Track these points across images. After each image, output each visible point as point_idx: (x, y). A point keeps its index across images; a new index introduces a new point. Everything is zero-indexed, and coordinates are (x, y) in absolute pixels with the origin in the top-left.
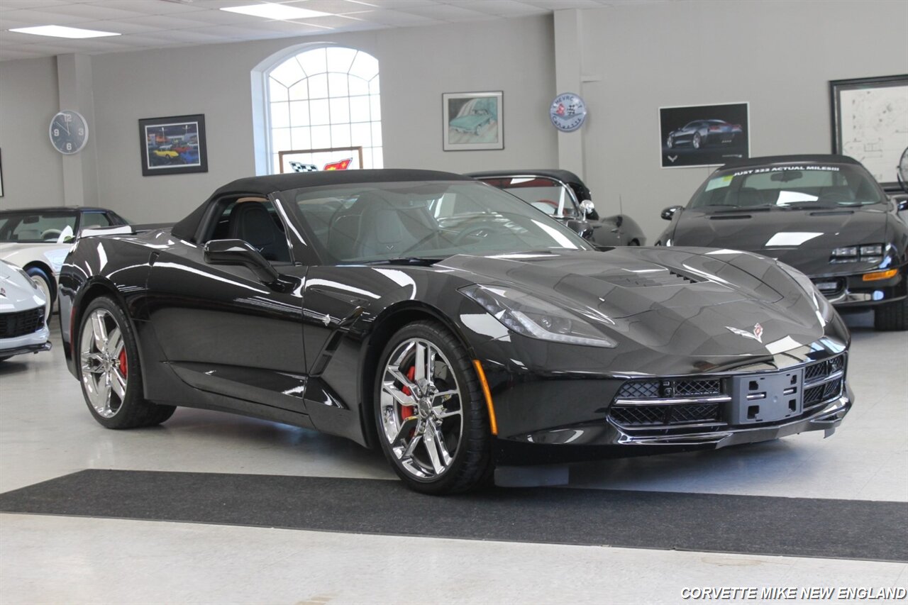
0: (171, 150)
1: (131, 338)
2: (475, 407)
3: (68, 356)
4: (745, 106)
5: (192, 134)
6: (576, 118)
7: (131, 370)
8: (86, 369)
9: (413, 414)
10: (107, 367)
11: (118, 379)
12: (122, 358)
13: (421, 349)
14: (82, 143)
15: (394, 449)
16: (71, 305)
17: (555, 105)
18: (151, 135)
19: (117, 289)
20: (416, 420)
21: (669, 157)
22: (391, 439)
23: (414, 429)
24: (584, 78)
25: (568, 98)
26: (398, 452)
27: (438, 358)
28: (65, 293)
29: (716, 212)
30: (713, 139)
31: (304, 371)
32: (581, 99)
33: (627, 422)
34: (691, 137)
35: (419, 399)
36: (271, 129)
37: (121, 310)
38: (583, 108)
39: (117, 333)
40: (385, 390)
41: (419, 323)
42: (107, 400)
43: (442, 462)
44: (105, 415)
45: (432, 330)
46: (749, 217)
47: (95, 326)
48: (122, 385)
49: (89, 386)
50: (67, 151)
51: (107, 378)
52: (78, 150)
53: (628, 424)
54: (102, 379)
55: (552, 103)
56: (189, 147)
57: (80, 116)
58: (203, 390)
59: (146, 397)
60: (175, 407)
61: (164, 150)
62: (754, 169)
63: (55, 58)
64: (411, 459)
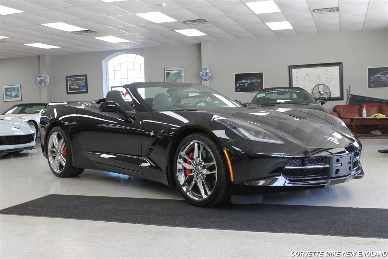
0: (76, 86)
1: (68, 142)
2: (223, 170)
3: (43, 150)
4: (262, 73)
5: (83, 81)
6: (208, 77)
7: (68, 155)
8: (50, 154)
9: (191, 172)
10: (58, 154)
11: (62, 158)
12: (64, 150)
13: (196, 144)
14: (47, 84)
15: (183, 187)
16: (44, 132)
17: (201, 72)
18: (70, 81)
19: (63, 124)
20: (193, 176)
21: (238, 89)
22: (182, 183)
23: (192, 179)
24: (210, 64)
25: (205, 70)
26: (185, 189)
27: (204, 148)
28: (42, 127)
29: (262, 104)
30: (252, 84)
31: (141, 155)
32: (209, 70)
33: (289, 176)
34: (245, 83)
35: (195, 166)
36: (108, 80)
37: (64, 132)
38: (210, 73)
39: (62, 140)
40: (179, 163)
41: (196, 134)
42: (58, 166)
43: (206, 193)
44: (57, 172)
45: (202, 137)
46: (274, 106)
47: (54, 138)
48: (64, 160)
49: (51, 161)
50: (42, 86)
51: (58, 158)
52: (46, 86)
53: (289, 177)
54: (56, 158)
55: (200, 72)
56: (82, 85)
57: (47, 75)
58: (97, 163)
59: (73, 165)
60: (84, 169)
61: (74, 86)
62: (272, 91)
63: (39, 56)
64: (190, 192)
